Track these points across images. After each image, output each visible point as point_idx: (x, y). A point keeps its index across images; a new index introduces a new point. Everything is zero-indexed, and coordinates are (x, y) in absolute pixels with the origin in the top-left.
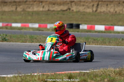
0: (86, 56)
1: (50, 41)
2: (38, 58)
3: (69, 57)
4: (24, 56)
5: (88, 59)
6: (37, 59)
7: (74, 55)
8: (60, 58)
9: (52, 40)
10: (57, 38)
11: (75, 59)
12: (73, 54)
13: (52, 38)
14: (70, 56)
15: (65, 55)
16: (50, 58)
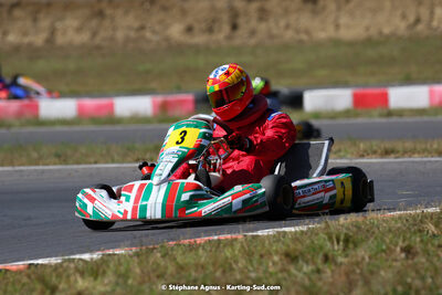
0: (328, 194)
1: (177, 143)
2: (126, 212)
3: (244, 201)
4: (77, 205)
5: (342, 201)
6: (121, 216)
7: (263, 190)
8: (208, 208)
9: (183, 139)
10: (203, 130)
11: (267, 209)
12: (261, 187)
13: (185, 132)
14: (247, 196)
15: (227, 194)
16: (167, 207)
